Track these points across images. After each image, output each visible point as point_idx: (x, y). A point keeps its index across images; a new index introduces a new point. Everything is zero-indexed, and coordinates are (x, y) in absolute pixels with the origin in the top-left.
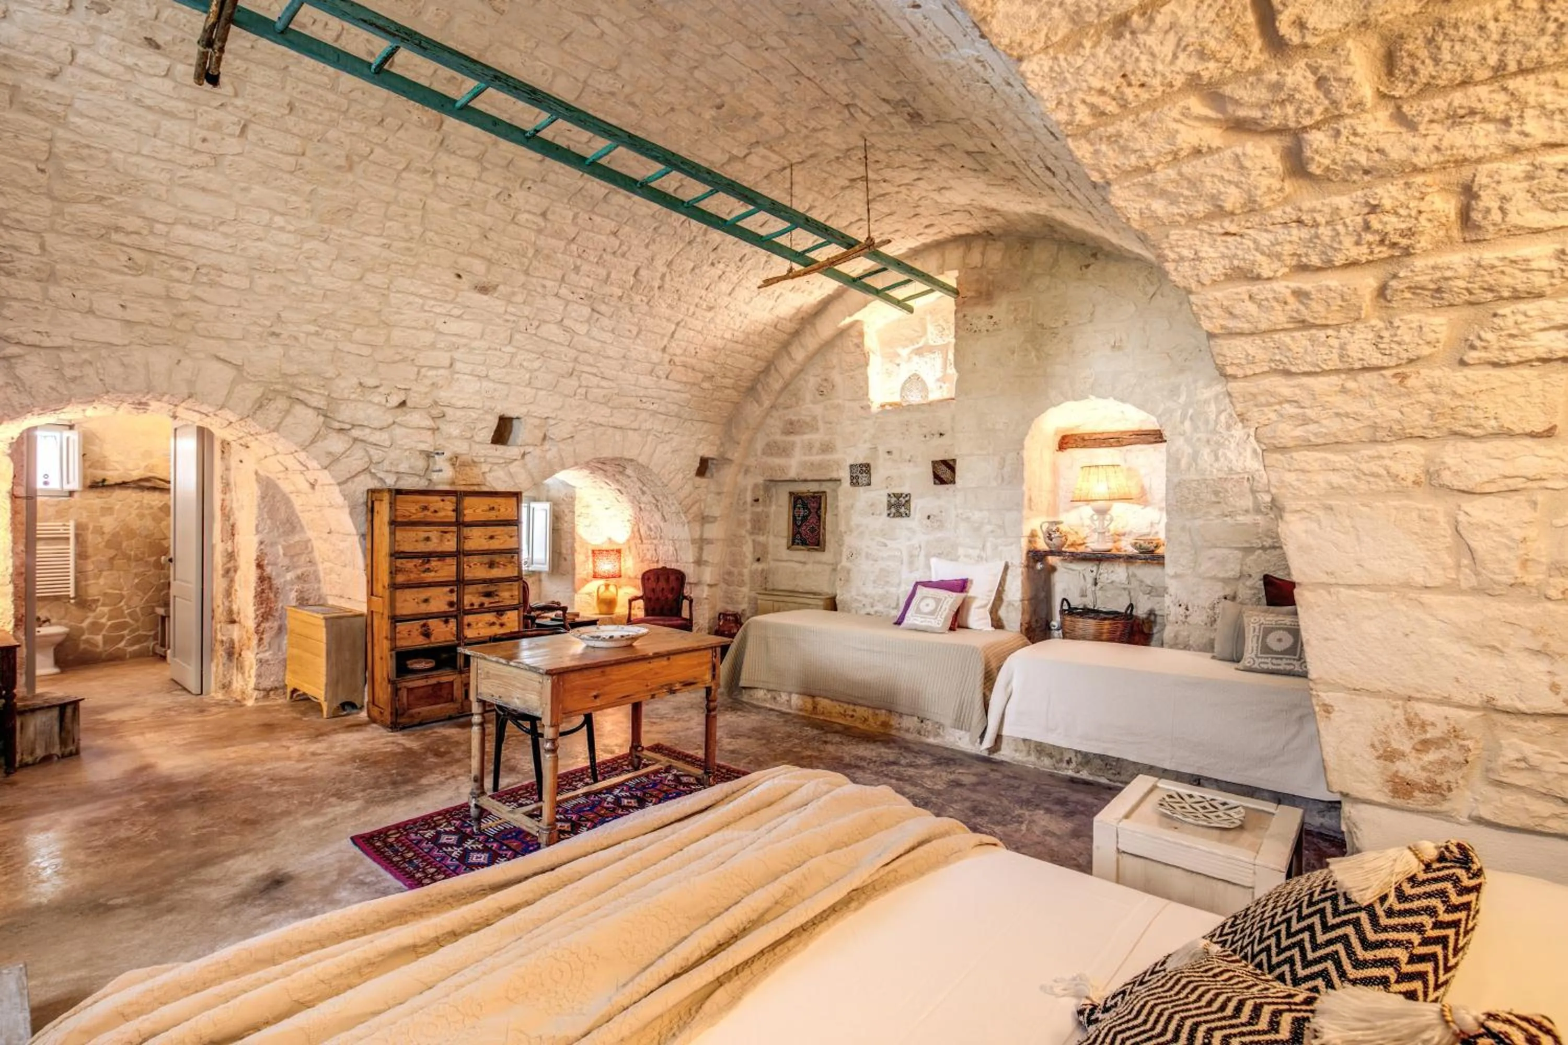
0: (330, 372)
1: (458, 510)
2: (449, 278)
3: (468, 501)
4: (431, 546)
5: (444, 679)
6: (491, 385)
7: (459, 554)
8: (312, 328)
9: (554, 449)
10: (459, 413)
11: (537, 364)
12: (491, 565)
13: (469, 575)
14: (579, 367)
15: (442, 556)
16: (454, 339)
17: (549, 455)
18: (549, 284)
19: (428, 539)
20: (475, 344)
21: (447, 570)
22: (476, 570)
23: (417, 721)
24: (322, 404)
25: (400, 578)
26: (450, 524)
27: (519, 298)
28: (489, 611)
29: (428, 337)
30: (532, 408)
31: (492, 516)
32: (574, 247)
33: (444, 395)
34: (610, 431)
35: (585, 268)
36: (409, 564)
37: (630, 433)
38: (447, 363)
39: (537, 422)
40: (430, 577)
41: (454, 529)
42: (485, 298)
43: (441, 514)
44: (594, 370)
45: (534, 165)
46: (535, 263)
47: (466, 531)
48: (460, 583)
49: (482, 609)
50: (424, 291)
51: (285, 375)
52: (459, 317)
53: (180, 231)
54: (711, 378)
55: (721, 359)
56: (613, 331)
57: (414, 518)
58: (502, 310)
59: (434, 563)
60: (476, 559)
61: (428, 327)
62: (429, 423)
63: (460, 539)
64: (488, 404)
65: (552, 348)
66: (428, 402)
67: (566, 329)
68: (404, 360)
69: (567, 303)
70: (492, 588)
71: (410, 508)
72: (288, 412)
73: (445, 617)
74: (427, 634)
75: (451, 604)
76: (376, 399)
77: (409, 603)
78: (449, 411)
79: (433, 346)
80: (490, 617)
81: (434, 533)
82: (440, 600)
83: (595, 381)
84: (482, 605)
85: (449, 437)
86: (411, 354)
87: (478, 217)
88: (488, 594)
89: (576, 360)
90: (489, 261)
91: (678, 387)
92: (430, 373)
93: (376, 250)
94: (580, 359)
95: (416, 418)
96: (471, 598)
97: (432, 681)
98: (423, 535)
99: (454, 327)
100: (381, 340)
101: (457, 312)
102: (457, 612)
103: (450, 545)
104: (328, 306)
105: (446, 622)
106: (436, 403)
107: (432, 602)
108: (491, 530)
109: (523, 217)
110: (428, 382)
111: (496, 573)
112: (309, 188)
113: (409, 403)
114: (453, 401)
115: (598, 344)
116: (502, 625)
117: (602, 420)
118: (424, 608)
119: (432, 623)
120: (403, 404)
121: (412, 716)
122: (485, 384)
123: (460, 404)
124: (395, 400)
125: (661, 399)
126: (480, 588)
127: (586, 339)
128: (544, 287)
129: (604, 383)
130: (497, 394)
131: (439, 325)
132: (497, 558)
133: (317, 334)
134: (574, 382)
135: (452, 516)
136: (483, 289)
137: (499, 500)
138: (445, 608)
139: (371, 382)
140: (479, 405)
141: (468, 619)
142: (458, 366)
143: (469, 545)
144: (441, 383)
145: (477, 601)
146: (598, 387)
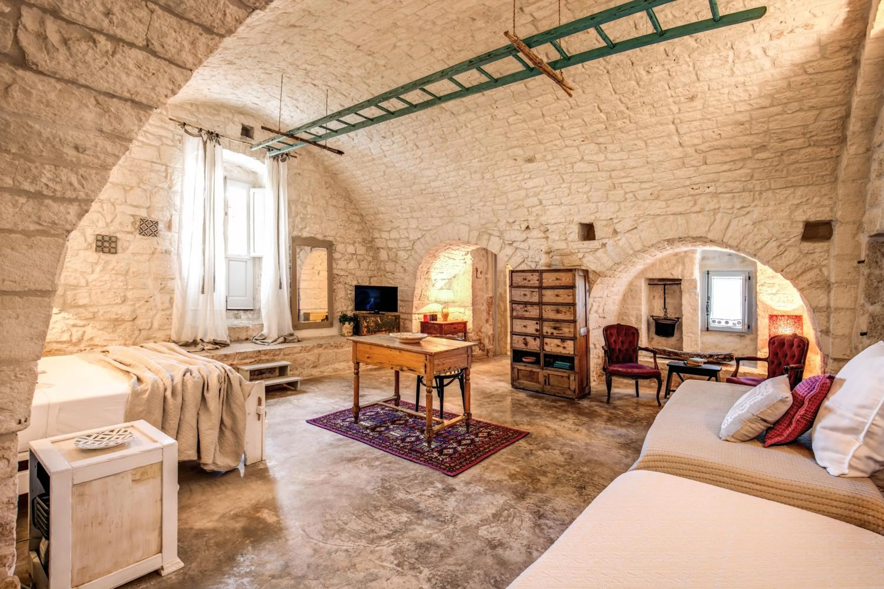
0: (495, 220)
1: (541, 280)
2: (512, 162)
3: (545, 275)
4: (526, 299)
5: (535, 370)
6: (566, 207)
7: (540, 304)
8: (482, 204)
9: (624, 239)
10: (555, 227)
11: (587, 188)
12: (558, 312)
13: (545, 316)
14: (616, 182)
15: (532, 304)
16: (534, 190)
17: (621, 243)
18: (557, 142)
19: (525, 295)
20: (545, 189)
21: (534, 312)
22: (549, 313)
23: (522, 387)
24: (498, 234)
25: (515, 314)
26: (535, 287)
27: (549, 157)
28: (556, 338)
29: (523, 193)
30: (598, 215)
31: (558, 283)
32: (547, 118)
33: (543, 219)
34: (671, 218)
35: (565, 125)
36: (518, 307)
37: (693, 215)
38: (538, 203)
39: (605, 223)
40: (527, 315)
41: (537, 290)
42: (534, 164)
43: (532, 282)
44: (630, 179)
45: (483, 98)
46: (540, 137)
47: (544, 292)
48: (540, 320)
49: (552, 336)
50: (507, 173)
51: (482, 225)
52: (530, 178)
53: (432, 184)
54: (763, 147)
55: (757, 128)
56: (622, 150)
57: (520, 284)
58: (546, 166)
59: (529, 308)
60: (549, 307)
61: (520, 188)
62: (542, 235)
63: (541, 296)
64: (568, 218)
65: (589, 176)
66: (538, 224)
67: (589, 162)
68: (519, 206)
69: (578, 147)
70: (558, 325)
71: (518, 279)
72: (489, 240)
73: (535, 337)
74: (526, 344)
75: (537, 330)
76: (516, 228)
77: (519, 326)
78: (549, 227)
79: (527, 196)
80: (558, 342)
81: (527, 291)
82: (532, 327)
83: (636, 186)
84: (552, 334)
85: (554, 241)
86: (521, 203)
87: (496, 131)
88: (555, 328)
89: (610, 177)
90: (521, 146)
91: (726, 167)
92: (534, 209)
93: (478, 164)
94: (613, 176)
95: (535, 233)
96: (547, 329)
97: (529, 369)
98: (523, 293)
99: (530, 184)
100: (505, 201)
101: (527, 176)
102: (540, 336)
103: (535, 299)
104: (482, 193)
105: (535, 339)
106: (542, 224)
107: (529, 328)
108: (557, 291)
109: (511, 120)
110: (535, 214)
111: (560, 316)
112: (444, 154)
113: (531, 227)
114: (549, 221)
115: (619, 162)
116: (564, 348)
117: (658, 212)
118: (524, 330)
119: (529, 339)
120: (528, 228)
121: (519, 383)
122: (563, 207)
123: (553, 222)
124: (524, 226)
125: (713, 181)
126: (552, 324)
127: (607, 163)
128: (556, 145)
129: (644, 186)
130: (572, 212)
131: (525, 186)
132: (561, 308)
133: (484, 205)
134: (620, 192)
135: (537, 284)
136: (530, 160)
137: (562, 274)
138: (534, 332)
139: (511, 220)
140: (564, 220)
141: (547, 340)
142: (544, 202)
143: (545, 299)
144: (540, 213)
145: (550, 331)
146: (641, 189)
